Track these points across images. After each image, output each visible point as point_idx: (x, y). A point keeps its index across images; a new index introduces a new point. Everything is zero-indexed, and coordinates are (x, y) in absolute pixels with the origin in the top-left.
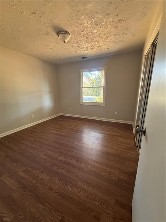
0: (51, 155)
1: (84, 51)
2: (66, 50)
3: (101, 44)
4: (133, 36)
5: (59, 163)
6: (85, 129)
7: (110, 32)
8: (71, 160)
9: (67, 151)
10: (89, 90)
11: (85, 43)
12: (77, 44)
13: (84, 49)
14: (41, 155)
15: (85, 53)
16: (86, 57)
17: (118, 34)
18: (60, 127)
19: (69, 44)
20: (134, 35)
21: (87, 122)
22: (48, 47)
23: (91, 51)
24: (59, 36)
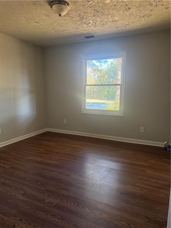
0: (34, 195)
1: (91, 28)
2: (61, 26)
3: (116, 18)
4: (166, 8)
5: (46, 207)
6: (88, 154)
7: (131, 3)
8: (67, 202)
9: (60, 189)
10: (95, 89)
11: (91, 17)
12: (79, 18)
13: (90, 25)
14: (16, 195)
15: (91, 30)
16: (92, 37)
17: (143, 5)
18: (46, 151)
19: (67, 18)
20: (168, 8)
21: (92, 143)
22: (33, 21)
23: (101, 28)
24: (51, 7)
